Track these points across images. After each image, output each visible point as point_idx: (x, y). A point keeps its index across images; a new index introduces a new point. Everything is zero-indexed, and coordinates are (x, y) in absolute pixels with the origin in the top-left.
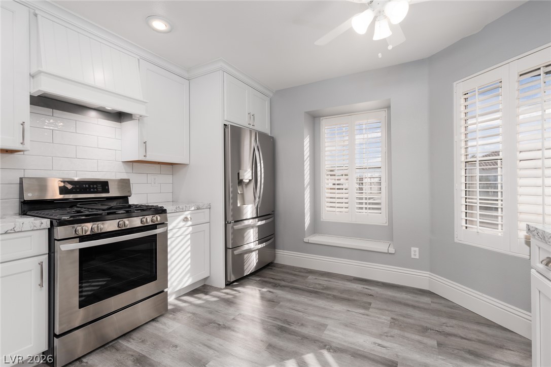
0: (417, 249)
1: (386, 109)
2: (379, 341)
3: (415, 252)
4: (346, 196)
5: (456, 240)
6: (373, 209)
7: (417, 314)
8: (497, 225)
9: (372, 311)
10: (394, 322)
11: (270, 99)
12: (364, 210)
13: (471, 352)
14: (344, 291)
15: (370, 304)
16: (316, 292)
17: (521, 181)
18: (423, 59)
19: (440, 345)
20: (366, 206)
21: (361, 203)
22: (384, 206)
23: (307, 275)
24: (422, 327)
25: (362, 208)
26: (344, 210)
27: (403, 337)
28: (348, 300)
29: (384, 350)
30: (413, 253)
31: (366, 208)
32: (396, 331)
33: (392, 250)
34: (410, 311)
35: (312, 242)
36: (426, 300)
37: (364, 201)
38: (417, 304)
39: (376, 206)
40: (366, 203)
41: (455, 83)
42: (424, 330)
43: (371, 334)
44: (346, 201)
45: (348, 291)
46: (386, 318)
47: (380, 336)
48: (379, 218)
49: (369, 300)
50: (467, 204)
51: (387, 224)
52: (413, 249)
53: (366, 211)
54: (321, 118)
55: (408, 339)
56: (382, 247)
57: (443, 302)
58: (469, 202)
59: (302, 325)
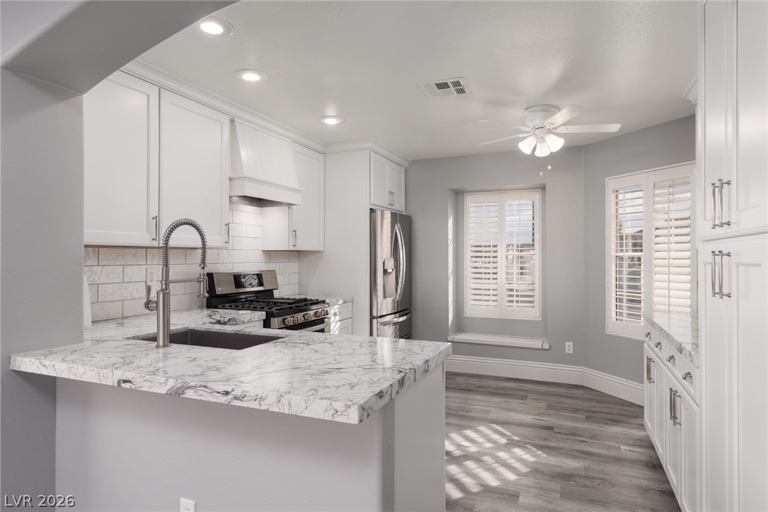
0: (571, 344)
1: (540, 190)
2: (538, 418)
3: (569, 347)
4: (495, 287)
5: (607, 332)
6: (525, 302)
7: (570, 401)
8: (640, 316)
9: (527, 401)
10: (549, 407)
11: (406, 170)
12: (515, 304)
13: (611, 420)
14: (498, 389)
15: (527, 396)
16: (470, 390)
17: (657, 277)
18: (578, 146)
19: (587, 417)
20: (518, 299)
21: (512, 296)
22: (537, 299)
23: (454, 377)
24: (574, 408)
25: (512, 301)
26: (491, 303)
27: (558, 415)
28: (505, 394)
29: (543, 422)
30: (567, 348)
31: (517, 302)
32: (552, 412)
33: (546, 346)
34: (563, 400)
35: (457, 341)
36: (580, 392)
37: (515, 293)
38: (570, 395)
39: (528, 299)
40: (517, 296)
41: (607, 179)
42: (576, 410)
43: (531, 414)
44: (495, 293)
45: (503, 388)
46: (543, 405)
47: (539, 415)
48: (532, 313)
49: (525, 394)
50: (618, 297)
51: (540, 319)
52: (567, 343)
53: (518, 304)
54: (465, 194)
55: (562, 415)
56: (536, 343)
57: (594, 393)
58: (619, 295)
59: (467, 411)
